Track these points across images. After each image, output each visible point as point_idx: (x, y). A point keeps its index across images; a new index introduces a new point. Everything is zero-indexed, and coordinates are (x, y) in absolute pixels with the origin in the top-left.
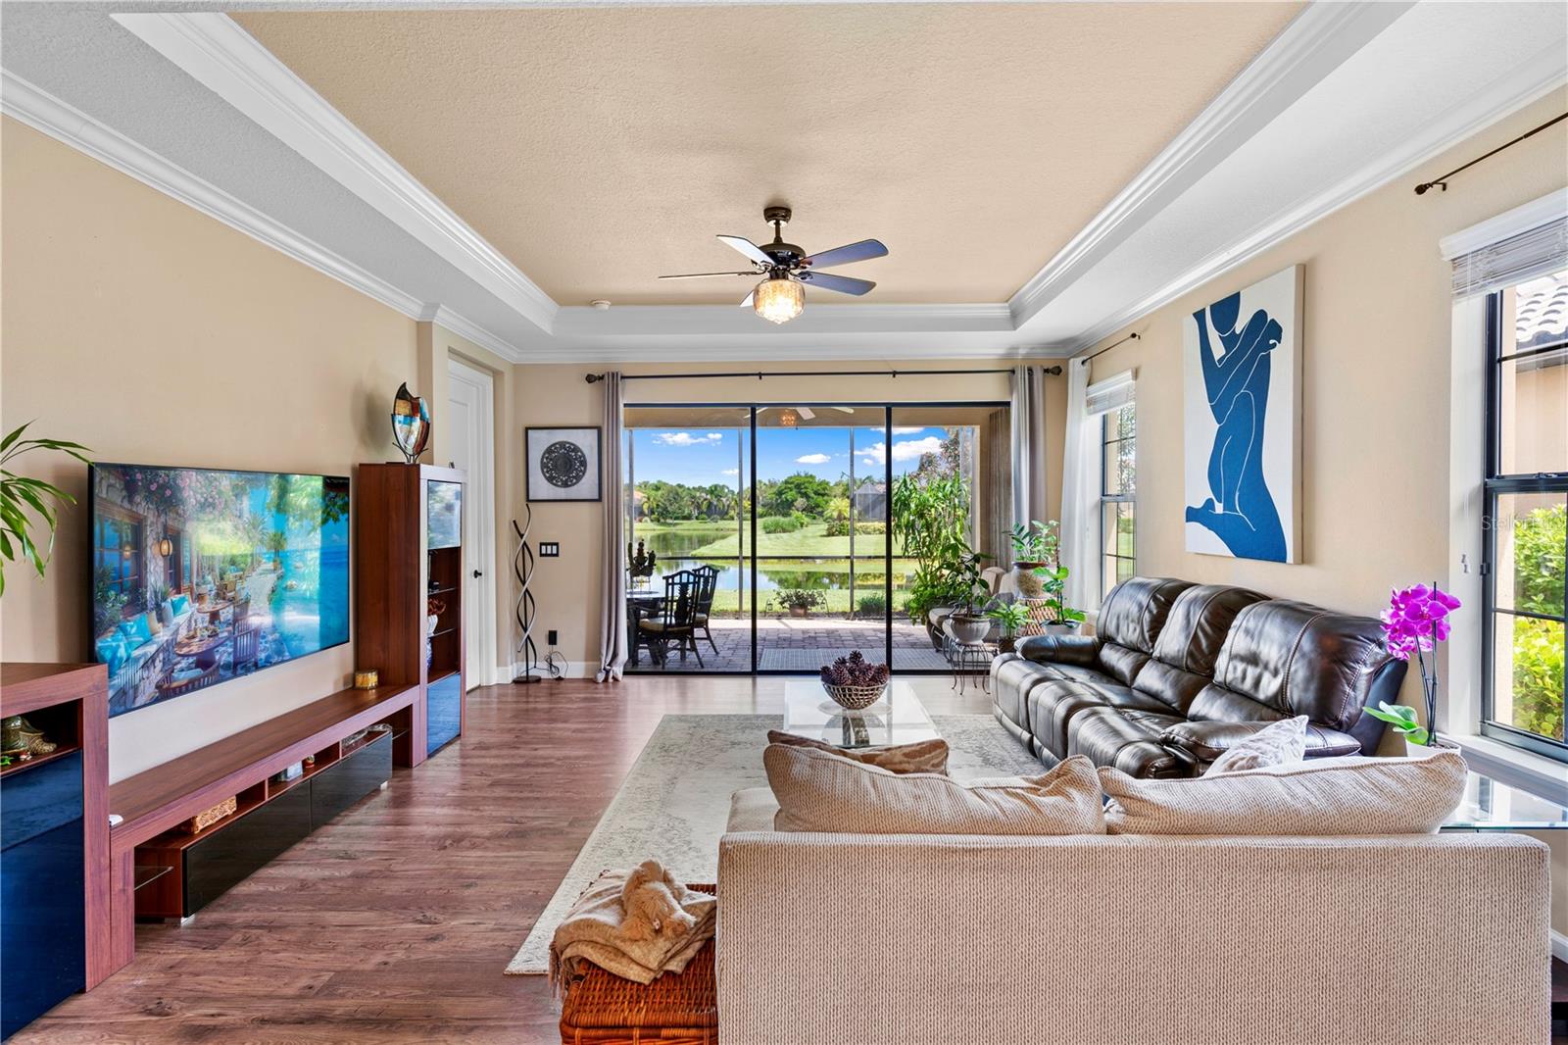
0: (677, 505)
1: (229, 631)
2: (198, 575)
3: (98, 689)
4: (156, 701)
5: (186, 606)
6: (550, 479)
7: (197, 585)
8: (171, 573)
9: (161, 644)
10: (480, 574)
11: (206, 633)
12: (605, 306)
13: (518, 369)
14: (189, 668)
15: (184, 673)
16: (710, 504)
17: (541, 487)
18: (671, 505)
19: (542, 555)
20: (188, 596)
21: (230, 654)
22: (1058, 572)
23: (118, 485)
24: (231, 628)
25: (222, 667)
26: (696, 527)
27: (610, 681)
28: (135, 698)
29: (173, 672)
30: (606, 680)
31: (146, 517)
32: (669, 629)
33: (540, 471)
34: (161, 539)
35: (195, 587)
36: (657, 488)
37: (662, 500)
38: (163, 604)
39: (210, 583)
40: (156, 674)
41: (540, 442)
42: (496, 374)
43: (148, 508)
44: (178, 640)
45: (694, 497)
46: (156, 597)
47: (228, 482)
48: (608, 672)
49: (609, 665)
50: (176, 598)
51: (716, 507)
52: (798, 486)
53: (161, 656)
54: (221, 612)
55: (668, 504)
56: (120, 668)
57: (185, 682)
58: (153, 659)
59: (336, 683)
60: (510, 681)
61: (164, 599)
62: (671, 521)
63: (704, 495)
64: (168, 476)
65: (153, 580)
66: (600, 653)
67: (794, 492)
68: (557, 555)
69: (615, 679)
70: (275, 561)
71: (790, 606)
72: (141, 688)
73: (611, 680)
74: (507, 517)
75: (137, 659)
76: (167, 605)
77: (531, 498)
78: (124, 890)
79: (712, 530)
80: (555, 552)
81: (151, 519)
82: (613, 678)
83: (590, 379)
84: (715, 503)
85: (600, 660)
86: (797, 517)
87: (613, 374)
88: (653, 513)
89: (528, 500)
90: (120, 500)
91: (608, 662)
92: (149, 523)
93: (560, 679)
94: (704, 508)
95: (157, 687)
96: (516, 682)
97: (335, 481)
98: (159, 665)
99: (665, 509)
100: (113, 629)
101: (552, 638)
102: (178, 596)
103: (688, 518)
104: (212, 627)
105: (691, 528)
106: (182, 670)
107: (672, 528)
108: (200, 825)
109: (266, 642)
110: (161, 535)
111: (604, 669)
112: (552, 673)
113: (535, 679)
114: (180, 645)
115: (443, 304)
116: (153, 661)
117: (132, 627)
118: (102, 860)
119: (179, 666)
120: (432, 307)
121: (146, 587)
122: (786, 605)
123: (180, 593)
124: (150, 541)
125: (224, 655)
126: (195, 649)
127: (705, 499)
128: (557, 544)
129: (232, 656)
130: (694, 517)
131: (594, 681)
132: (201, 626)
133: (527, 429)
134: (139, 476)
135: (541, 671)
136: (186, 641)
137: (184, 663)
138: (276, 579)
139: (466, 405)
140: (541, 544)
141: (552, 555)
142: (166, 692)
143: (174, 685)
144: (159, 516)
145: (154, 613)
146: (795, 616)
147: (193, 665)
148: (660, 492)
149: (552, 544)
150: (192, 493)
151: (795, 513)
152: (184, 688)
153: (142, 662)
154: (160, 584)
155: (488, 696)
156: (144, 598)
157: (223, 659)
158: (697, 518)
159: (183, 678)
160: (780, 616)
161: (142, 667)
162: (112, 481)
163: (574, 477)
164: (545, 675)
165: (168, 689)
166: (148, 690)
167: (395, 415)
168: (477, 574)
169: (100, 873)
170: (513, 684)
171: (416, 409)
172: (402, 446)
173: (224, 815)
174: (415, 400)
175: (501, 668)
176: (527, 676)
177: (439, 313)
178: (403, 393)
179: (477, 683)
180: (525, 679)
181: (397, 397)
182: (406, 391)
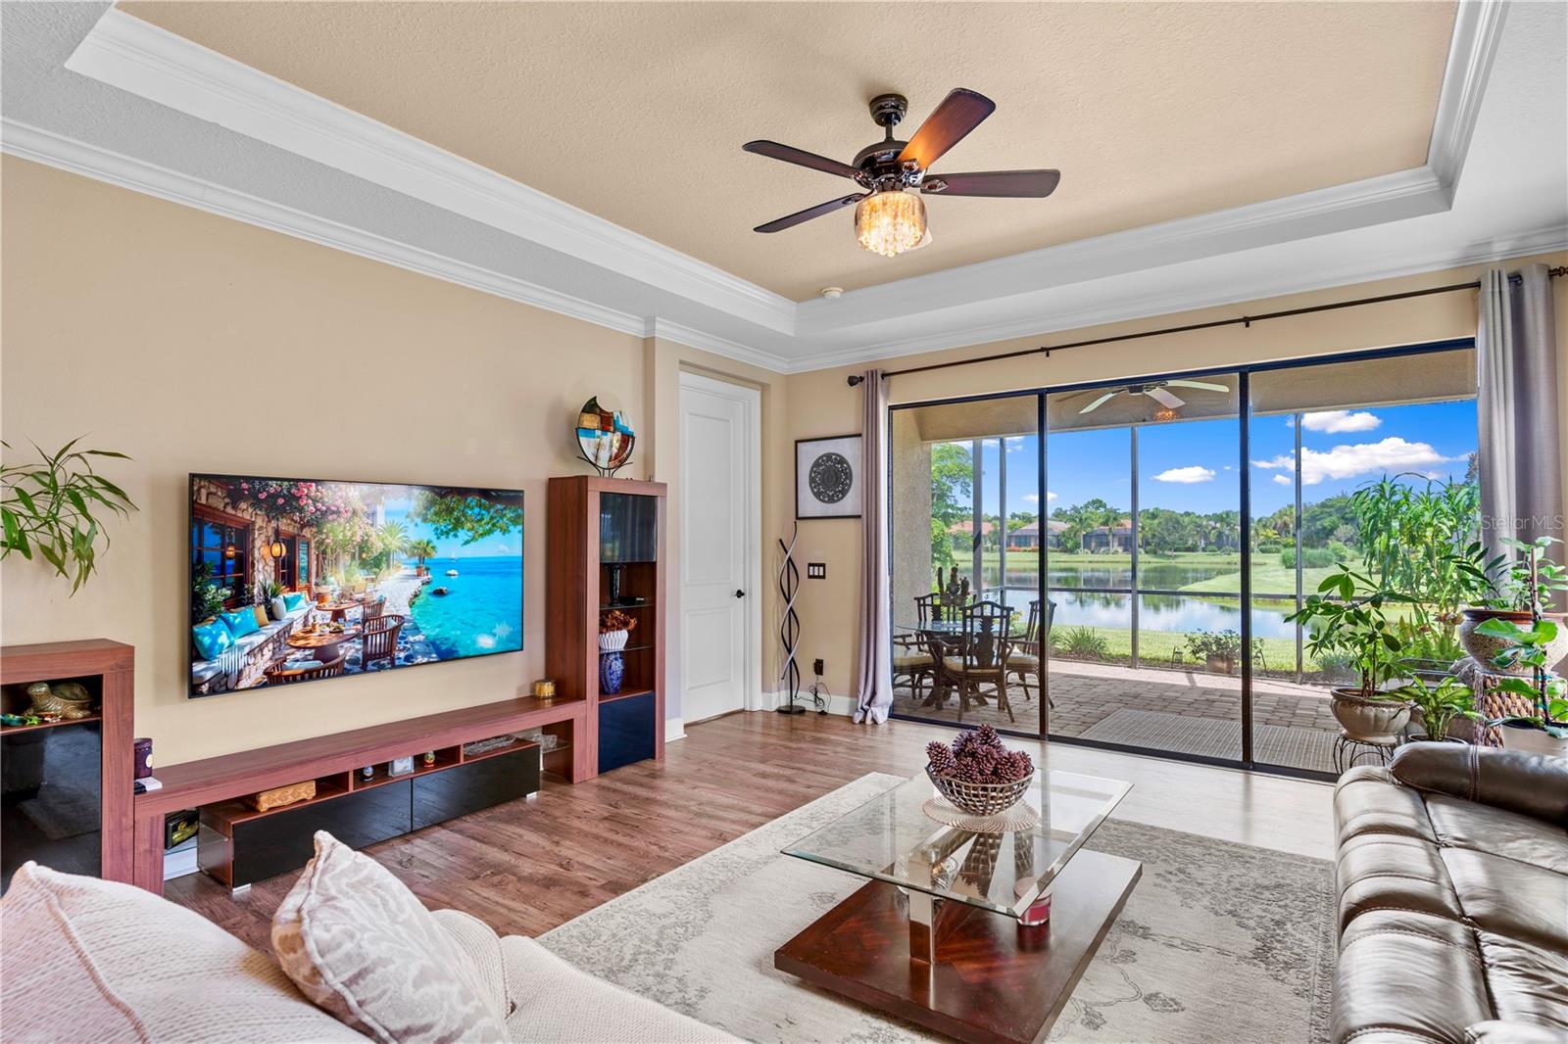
0: (1177, 535)
1: (357, 630)
2: (317, 576)
3: (121, 668)
4: (264, 685)
5: (302, 603)
6: (817, 495)
7: (317, 584)
8: (283, 574)
9: (270, 635)
10: (743, 594)
11: (327, 629)
12: (836, 293)
13: (790, 381)
14: (305, 659)
15: (298, 664)
16: (1220, 535)
17: (811, 505)
18: (1170, 535)
19: (810, 577)
20: (304, 594)
21: (357, 650)
22: (1534, 630)
23: (220, 493)
24: (359, 627)
25: (348, 662)
26: (1201, 560)
27: (867, 724)
28: (238, 681)
29: (285, 661)
30: (863, 722)
31: (253, 523)
32: (970, 671)
33: (809, 487)
34: (272, 542)
35: (313, 586)
36: (1154, 516)
37: (1159, 530)
38: (273, 600)
39: (333, 584)
40: (264, 661)
41: (811, 454)
42: (764, 388)
43: (256, 514)
44: (292, 633)
45: (1199, 526)
46: (265, 592)
47: (357, 493)
48: (866, 712)
49: (869, 704)
50: (290, 595)
51: (1228, 537)
52: (1340, 509)
53: (271, 646)
54: (346, 611)
55: (1166, 534)
56: (221, 653)
57: (300, 671)
58: (261, 648)
59: (519, 689)
60: (774, 707)
61: (275, 595)
62: (1170, 553)
63: (1212, 523)
64: (280, 486)
65: (261, 577)
66: (858, 691)
67: (1334, 518)
68: (823, 577)
69: (875, 722)
70: (418, 567)
71: (1208, 657)
72: (245, 673)
73: (869, 721)
74: (775, 534)
75: (241, 647)
76: (278, 602)
77: (800, 515)
78: (151, 851)
79: (1223, 563)
80: (821, 574)
81: (259, 522)
82: (873, 719)
83: (852, 381)
84: (1227, 532)
85: (857, 697)
86: (1334, 550)
87: (872, 372)
88: (1148, 544)
89: (797, 518)
90: (223, 505)
91: (866, 700)
92: (257, 527)
93: (823, 713)
94: (1213, 537)
95: (265, 673)
96: (780, 711)
97: (504, 494)
98: (268, 654)
99: (1163, 539)
100: (213, 618)
101: (819, 667)
102: (292, 594)
103: (1192, 549)
104: (336, 624)
105: (1196, 561)
106: (297, 661)
107: (1173, 561)
108: (265, 803)
109: (406, 643)
110: (272, 539)
111: (862, 708)
112: (817, 705)
113: (797, 710)
114: (295, 638)
115: (659, 316)
116: (261, 650)
117: (235, 618)
118: (124, 820)
119: (292, 657)
120: (650, 321)
121: (253, 584)
122: (1203, 655)
123: (295, 591)
124: (258, 543)
125: (350, 651)
126: (313, 642)
127: (1214, 528)
128: (823, 565)
129: (360, 652)
130: (1200, 549)
131: (850, 719)
132: (321, 622)
133: (797, 442)
134: (245, 486)
135: (805, 700)
136: (303, 634)
137: (299, 655)
138: (420, 584)
139: (728, 421)
140: (810, 565)
141: (819, 577)
142: (275, 678)
143: (286, 673)
144: (270, 521)
145: (263, 607)
146: (1217, 671)
147: (311, 658)
148: (1156, 521)
149: (819, 565)
150: (310, 501)
151: (1333, 544)
152: (299, 677)
153: (247, 650)
154: (270, 582)
155: (751, 723)
156: (250, 591)
157: (349, 654)
158: (1204, 550)
159: (298, 668)
160: (1190, 669)
161: (248, 654)
162: (213, 489)
163: (839, 491)
164: (810, 706)
165: (279, 676)
166: (254, 675)
167: (578, 430)
168: (740, 594)
169: (122, 830)
170: (777, 713)
171: (607, 422)
172: (592, 459)
173: (301, 798)
174: (607, 413)
175: (765, 694)
176: (791, 706)
177: (657, 326)
178: (592, 407)
179: (740, 707)
180: (789, 709)
181: (584, 411)
182: (596, 405)
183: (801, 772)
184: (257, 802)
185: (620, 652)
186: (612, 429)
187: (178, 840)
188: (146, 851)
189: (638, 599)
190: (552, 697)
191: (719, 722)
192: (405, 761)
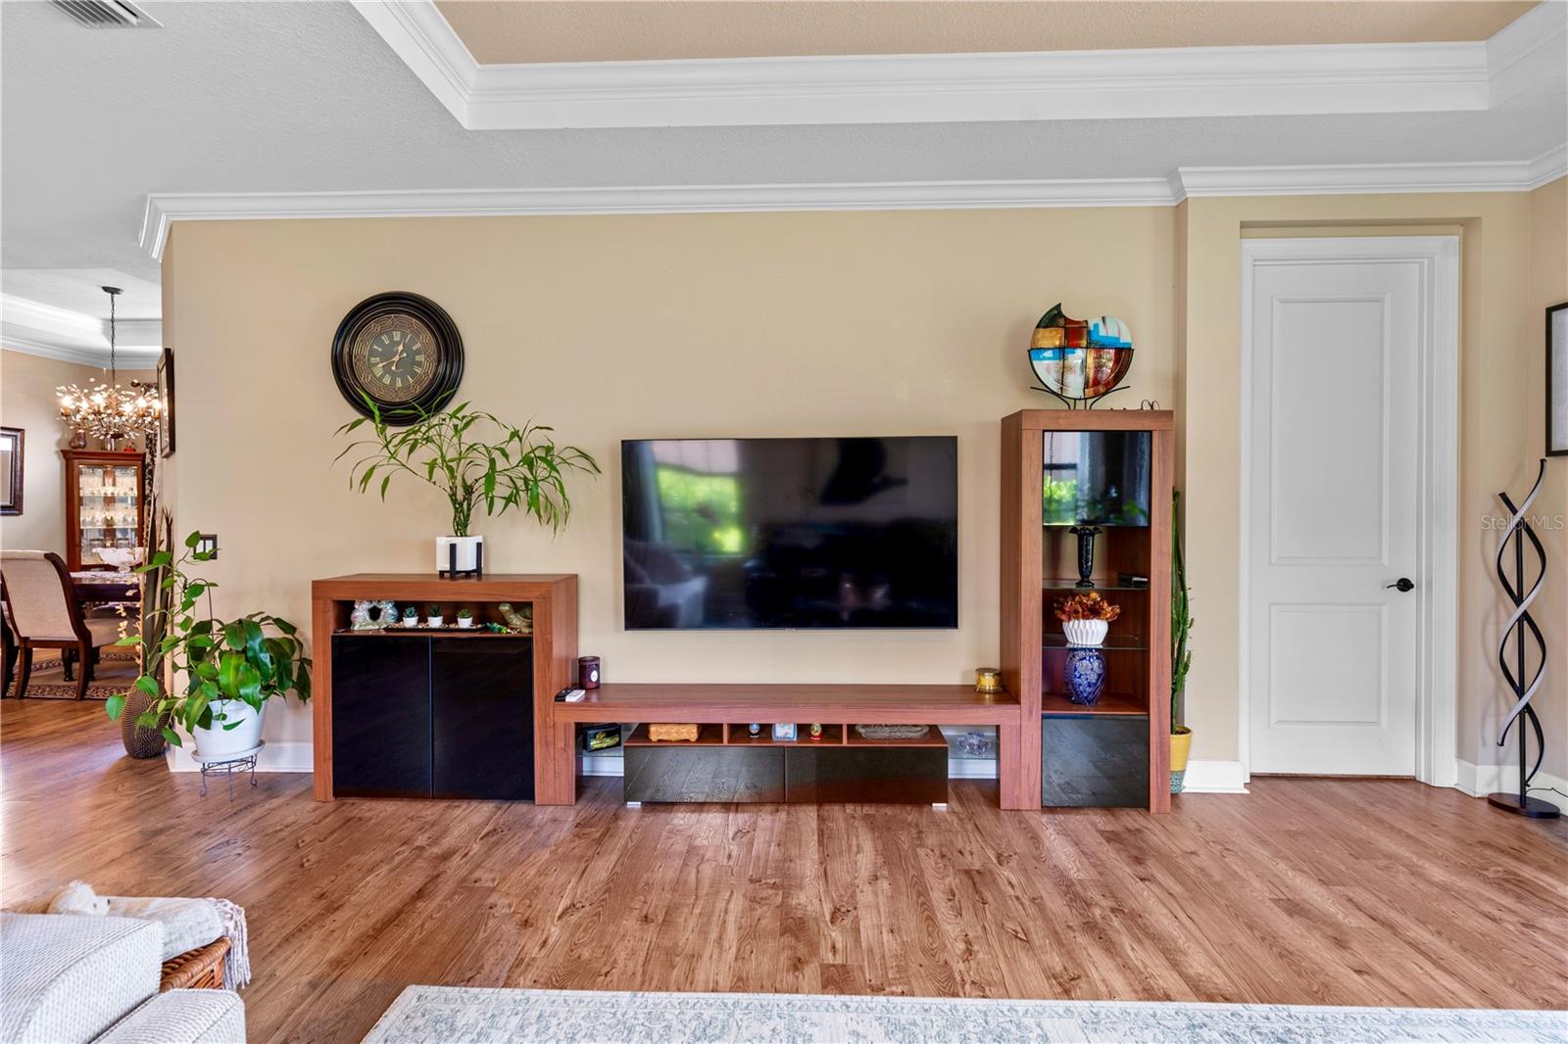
3: (544, 598)
10: (1412, 586)
42: (1468, 227)
60: (1479, 791)
77: (1556, 446)
89: (1550, 453)
96: (1491, 801)
108: (654, 734)
113: (1536, 807)
133: (1550, 312)
167: (1034, 351)
168: (1405, 585)
169: (546, 728)
170: (1485, 804)
171: (1074, 333)
172: (1055, 387)
173: (683, 738)
174: (1078, 322)
175: (1465, 764)
176: (1523, 797)
177: (1186, 181)
178: (1054, 318)
179: (1407, 770)
180: (1516, 805)
181: (1038, 327)
182: (1060, 314)
183: (1386, 932)
184: (648, 732)
185: (1097, 650)
186: (1084, 343)
187: (596, 746)
188: (561, 749)
189: (1135, 579)
190: (995, 693)
191: (1336, 787)
192: (786, 727)
